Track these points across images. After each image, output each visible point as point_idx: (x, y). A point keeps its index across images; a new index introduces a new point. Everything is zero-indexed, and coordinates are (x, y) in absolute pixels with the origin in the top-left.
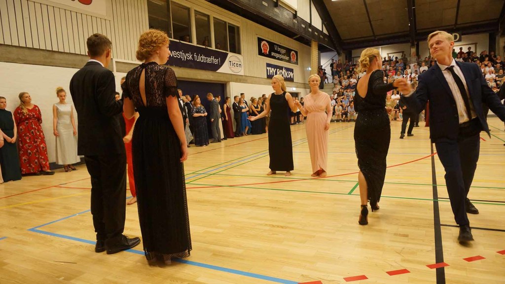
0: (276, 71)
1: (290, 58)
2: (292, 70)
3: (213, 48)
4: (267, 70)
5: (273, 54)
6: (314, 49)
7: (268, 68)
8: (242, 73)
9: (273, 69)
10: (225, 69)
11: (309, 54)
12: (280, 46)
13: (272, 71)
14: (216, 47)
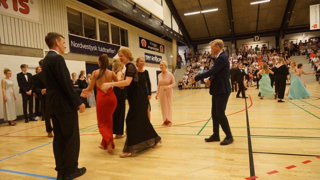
0: (151, 58)
1: (160, 50)
2: (161, 57)
4: (145, 57)
5: (149, 47)
6: (174, 45)
7: (146, 56)
9: (149, 56)
11: (171, 47)
12: (153, 42)
13: (148, 57)
14: (113, 43)
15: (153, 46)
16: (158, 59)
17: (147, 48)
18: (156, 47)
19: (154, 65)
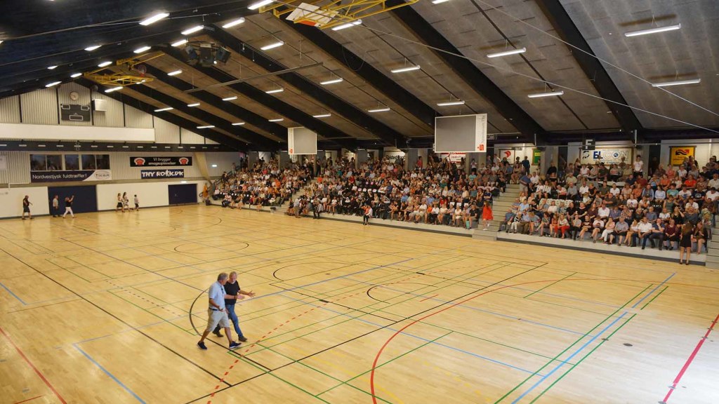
0: (155, 174)
2: (182, 170)
3: (81, 169)
4: (142, 175)
5: (150, 164)
7: (144, 173)
8: (110, 179)
9: (150, 173)
10: (92, 178)
12: (160, 158)
13: (148, 174)
14: (83, 168)
15: (161, 162)
16: (174, 174)
17: (146, 165)
18: (168, 162)
19: (163, 179)
